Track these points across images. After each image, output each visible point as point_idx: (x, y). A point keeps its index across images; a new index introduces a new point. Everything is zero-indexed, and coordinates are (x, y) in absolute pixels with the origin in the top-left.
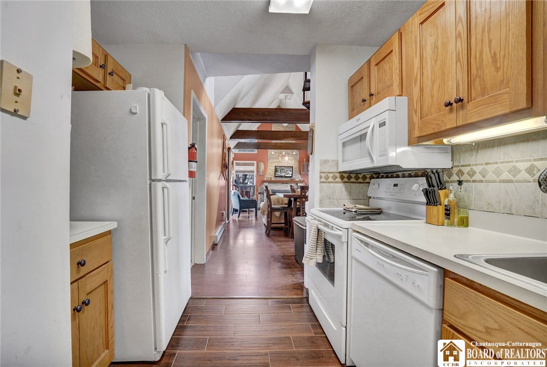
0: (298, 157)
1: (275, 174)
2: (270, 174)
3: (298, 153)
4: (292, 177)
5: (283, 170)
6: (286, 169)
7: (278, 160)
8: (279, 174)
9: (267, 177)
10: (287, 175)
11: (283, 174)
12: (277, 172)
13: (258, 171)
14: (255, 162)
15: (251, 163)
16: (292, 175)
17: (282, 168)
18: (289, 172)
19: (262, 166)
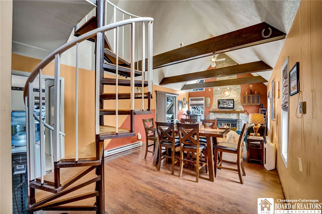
0: (240, 90)
1: (218, 106)
2: (215, 106)
3: (240, 87)
4: (233, 108)
5: (224, 102)
6: (227, 102)
7: (221, 95)
8: (221, 106)
9: (213, 108)
10: (229, 107)
11: (225, 106)
12: (220, 104)
13: (206, 104)
14: (204, 98)
15: (201, 99)
16: (233, 106)
17: (224, 101)
18: (231, 104)
19: (209, 100)
